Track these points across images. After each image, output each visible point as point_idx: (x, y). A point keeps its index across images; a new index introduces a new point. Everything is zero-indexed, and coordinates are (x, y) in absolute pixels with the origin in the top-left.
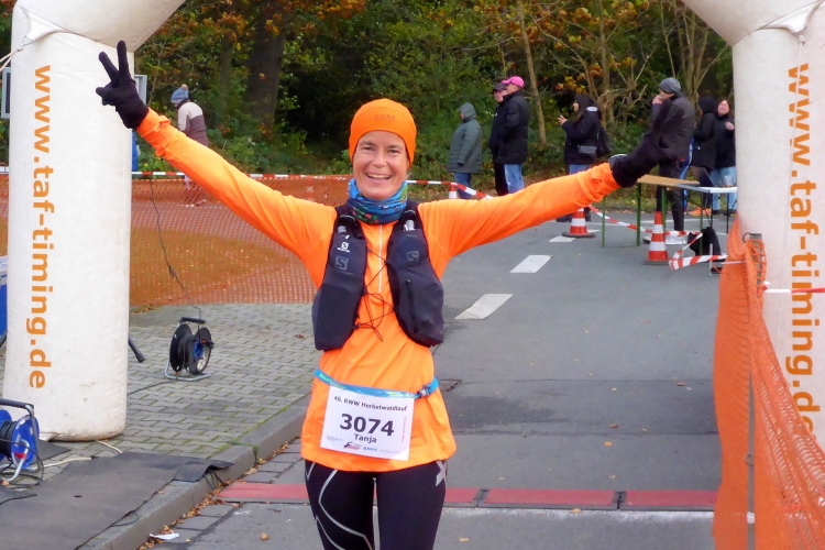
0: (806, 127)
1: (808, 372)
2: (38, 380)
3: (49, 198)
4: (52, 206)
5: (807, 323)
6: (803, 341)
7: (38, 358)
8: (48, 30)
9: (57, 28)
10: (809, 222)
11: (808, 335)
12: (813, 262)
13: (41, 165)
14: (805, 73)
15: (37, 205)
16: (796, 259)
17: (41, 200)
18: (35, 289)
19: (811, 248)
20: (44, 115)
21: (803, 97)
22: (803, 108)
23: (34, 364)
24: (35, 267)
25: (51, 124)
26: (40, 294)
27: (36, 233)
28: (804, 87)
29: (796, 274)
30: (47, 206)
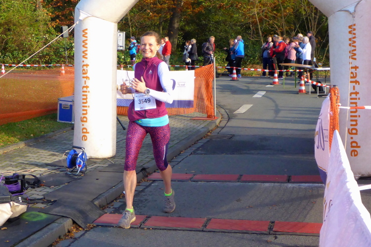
0: (355, 46)
1: (356, 134)
2: (85, 138)
3: (88, 75)
4: (89, 78)
5: (356, 116)
6: (354, 123)
7: (85, 131)
8: (86, 16)
9: (89, 15)
10: (356, 80)
11: (356, 121)
12: (358, 95)
13: (85, 63)
14: (354, 27)
15: (83, 77)
16: (351, 94)
17: (85, 75)
18: (83, 106)
19: (357, 89)
20: (86, 46)
21: (354, 36)
22: (354, 40)
23: (83, 132)
24: (83, 99)
25: (88, 49)
26: (85, 108)
27: (84, 87)
28: (354, 32)
29: (351, 99)
30: (87, 77)
